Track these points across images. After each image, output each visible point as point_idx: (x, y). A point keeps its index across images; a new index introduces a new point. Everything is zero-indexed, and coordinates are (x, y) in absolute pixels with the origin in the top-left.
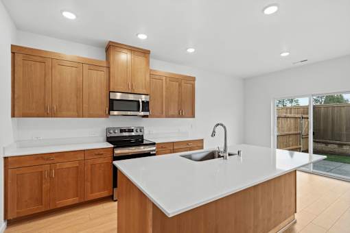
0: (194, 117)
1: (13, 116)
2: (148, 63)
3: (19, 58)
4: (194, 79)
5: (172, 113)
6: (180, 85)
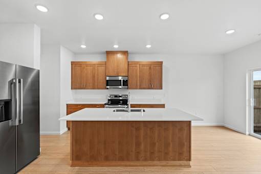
0: (162, 89)
1: (72, 89)
2: (127, 58)
3: (74, 66)
4: (161, 63)
5: (144, 86)
6: (150, 68)
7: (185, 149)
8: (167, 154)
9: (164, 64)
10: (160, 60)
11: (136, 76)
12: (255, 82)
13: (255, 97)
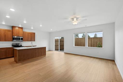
0: (35, 41)
4: (35, 33)
5: (29, 40)
6: (31, 34)
7: (45, 53)
8: (42, 55)
9: (35, 34)
10: (34, 32)
11: (26, 37)
12: (55, 39)
13: (55, 43)
